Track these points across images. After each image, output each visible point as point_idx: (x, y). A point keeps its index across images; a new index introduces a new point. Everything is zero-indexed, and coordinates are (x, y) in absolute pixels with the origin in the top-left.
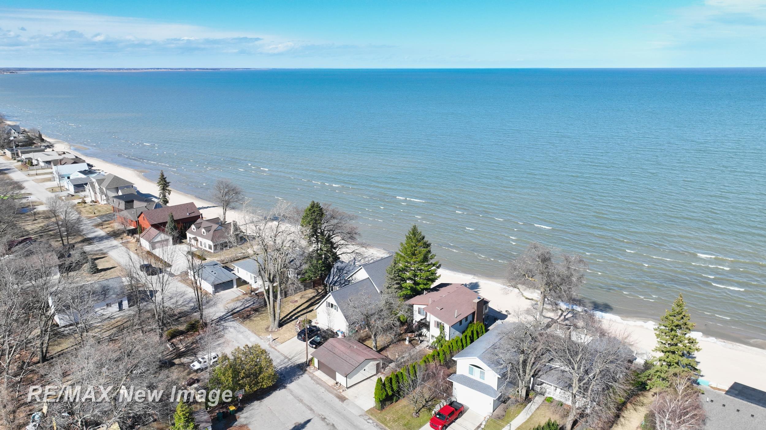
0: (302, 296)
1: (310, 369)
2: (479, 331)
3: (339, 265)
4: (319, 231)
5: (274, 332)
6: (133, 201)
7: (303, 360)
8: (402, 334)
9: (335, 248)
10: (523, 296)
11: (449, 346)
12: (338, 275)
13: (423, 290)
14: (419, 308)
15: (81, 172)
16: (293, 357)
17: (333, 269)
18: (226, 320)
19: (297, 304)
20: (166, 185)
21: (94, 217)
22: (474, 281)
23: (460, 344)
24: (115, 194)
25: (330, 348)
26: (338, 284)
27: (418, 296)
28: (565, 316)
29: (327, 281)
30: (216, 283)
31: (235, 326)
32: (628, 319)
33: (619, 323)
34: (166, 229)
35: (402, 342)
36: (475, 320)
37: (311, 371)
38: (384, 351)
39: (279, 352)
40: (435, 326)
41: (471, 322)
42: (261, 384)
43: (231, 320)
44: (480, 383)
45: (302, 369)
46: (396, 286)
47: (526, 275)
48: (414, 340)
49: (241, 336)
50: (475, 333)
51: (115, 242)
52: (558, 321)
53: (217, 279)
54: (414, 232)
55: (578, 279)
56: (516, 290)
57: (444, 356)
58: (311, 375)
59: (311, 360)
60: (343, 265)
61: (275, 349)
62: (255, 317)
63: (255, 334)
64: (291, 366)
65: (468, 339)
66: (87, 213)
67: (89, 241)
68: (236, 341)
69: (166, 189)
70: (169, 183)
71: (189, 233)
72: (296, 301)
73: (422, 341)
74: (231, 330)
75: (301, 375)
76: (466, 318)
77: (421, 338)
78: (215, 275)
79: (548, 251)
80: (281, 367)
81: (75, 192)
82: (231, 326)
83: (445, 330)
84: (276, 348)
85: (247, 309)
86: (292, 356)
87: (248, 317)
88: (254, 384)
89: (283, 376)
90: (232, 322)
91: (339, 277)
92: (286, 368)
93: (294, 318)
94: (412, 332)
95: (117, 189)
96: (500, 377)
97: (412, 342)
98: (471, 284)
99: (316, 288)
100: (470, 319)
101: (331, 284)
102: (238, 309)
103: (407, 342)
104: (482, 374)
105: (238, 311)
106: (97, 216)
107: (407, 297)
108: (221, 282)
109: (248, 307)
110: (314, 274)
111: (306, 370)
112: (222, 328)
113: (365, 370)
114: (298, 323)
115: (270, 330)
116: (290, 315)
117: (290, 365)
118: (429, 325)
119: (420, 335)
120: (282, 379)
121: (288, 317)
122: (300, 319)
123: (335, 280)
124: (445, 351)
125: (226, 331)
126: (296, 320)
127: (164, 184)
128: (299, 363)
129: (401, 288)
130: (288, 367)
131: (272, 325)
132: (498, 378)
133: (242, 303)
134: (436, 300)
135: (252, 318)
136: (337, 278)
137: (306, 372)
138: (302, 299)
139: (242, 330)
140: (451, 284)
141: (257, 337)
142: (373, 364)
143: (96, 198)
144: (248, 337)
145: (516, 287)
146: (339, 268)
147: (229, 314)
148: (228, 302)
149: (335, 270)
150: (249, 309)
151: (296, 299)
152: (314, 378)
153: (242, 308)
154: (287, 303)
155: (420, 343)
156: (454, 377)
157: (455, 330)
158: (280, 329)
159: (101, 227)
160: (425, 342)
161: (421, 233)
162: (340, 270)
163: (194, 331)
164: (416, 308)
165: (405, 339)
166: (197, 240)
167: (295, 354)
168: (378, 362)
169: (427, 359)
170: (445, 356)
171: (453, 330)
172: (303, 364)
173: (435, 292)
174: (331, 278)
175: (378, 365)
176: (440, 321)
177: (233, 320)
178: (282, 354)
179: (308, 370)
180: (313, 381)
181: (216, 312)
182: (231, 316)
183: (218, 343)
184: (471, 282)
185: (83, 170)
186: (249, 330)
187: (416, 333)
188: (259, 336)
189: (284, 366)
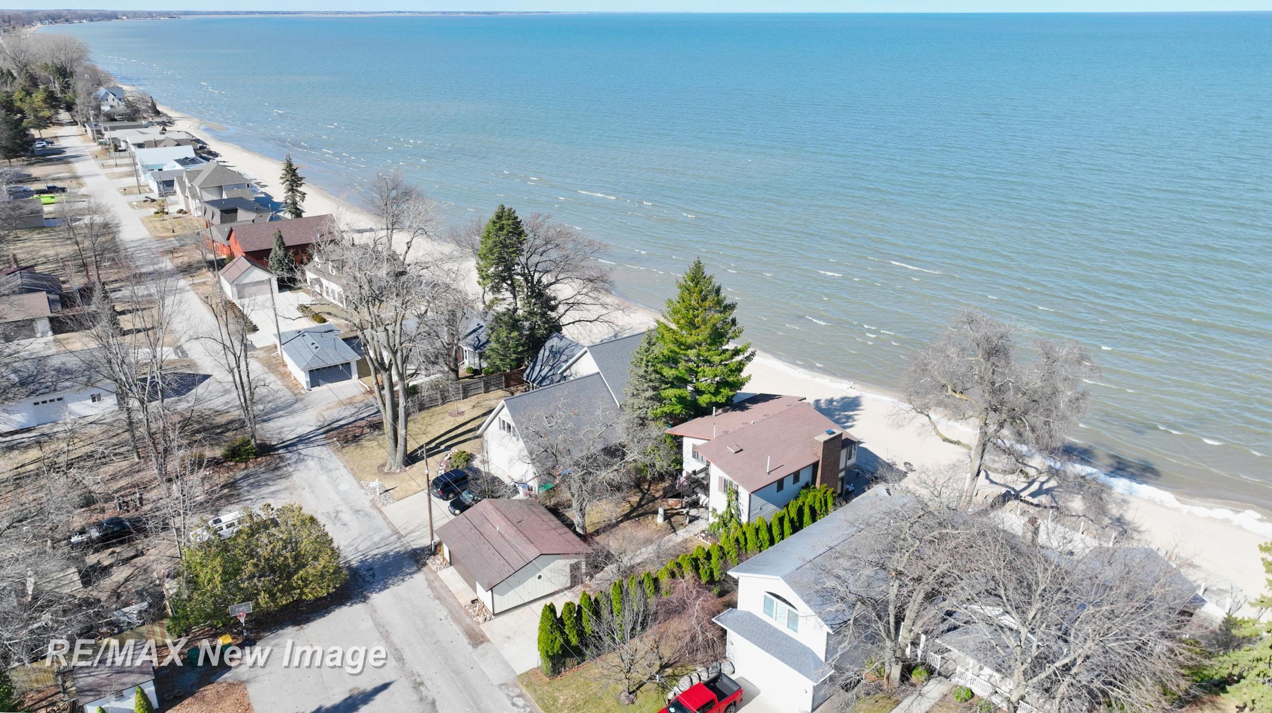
0: (478, 403)
1: (433, 563)
2: (817, 506)
3: (555, 344)
4: (518, 269)
5: (394, 474)
6: (235, 211)
7: (426, 542)
8: (657, 498)
9: (553, 308)
10: (938, 434)
11: (737, 540)
12: (551, 363)
13: (712, 404)
14: (694, 446)
15: (178, 161)
16: (411, 532)
17: (542, 351)
18: (311, 442)
19: (461, 420)
20: (295, 182)
21: (170, 237)
22: (852, 394)
23: (764, 535)
24: (215, 198)
25: (476, 522)
26: (548, 382)
27: (699, 419)
28: (1042, 483)
29: (528, 376)
30: (315, 366)
31: (323, 456)
32: (1196, 501)
33: (1169, 509)
34: (270, 263)
35: (650, 517)
36: (818, 480)
37: (434, 568)
38: (603, 536)
39: (385, 518)
40: (720, 490)
41: (807, 486)
42: (298, 591)
43: (320, 443)
44: (787, 638)
45: (417, 562)
46: (650, 393)
47: (949, 387)
48: (678, 514)
49: (324, 478)
50: (807, 511)
51: (183, 283)
52: (1023, 494)
53: (316, 359)
54: (697, 276)
55: (1070, 401)
56: (923, 419)
57: (721, 561)
58: (431, 577)
59: (438, 546)
60: (562, 344)
61: (381, 512)
62: (370, 440)
63: (354, 476)
64: (398, 552)
65: (787, 525)
66: (161, 230)
67: (139, 278)
68: (311, 487)
69: (297, 191)
70: (302, 179)
71: (310, 271)
72: (462, 413)
73: (693, 519)
74: (311, 463)
75: (410, 574)
76: (796, 476)
77: (693, 512)
78: (315, 351)
79: (1002, 329)
80: (375, 552)
81: (161, 195)
82: (315, 454)
83: (740, 500)
84: (383, 509)
85: (358, 424)
86: (410, 529)
87: (356, 439)
88: (281, 591)
89: (371, 572)
90: (319, 448)
91: (552, 367)
92: (386, 555)
93: (443, 447)
94: (678, 495)
95: (220, 188)
96: (831, 632)
97: (673, 520)
98: (843, 399)
99: (512, 388)
100: (805, 477)
101: (533, 382)
102: (342, 423)
103: (660, 519)
104: (793, 620)
105: (341, 426)
106: (174, 237)
107: (675, 420)
108: (323, 365)
109: (363, 419)
110: (502, 360)
111: (425, 564)
112: (295, 457)
113: (540, 577)
114: (446, 458)
115: (386, 470)
116: (438, 441)
117: (397, 550)
118: (708, 485)
119: (695, 504)
120: (367, 579)
121: (433, 445)
122: (455, 450)
123: (543, 373)
124: (726, 551)
125: (301, 466)
126: (446, 453)
127: (293, 179)
128: (418, 546)
129: (659, 399)
130: (392, 553)
131: (390, 461)
132: (828, 634)
133: (356, 410)
134: (730, 431)
135: (363, 442)
136: (547, 369)
137: (424, 569)
138: (476, 409)
139: (331, 466)
140: (779, 397)
141: (356, 484)
142: (563, 565)
143: (187, 205)
144: (338, 481)
145: (922, 413)
146: (554, 349)
147: (321, 431)
148: (330, 405)
149: (547, 353)
150: (363, 423)
151: (462, 409)
152: (436, 584)
153: (352, 419)
154: (441, 416)
155: (690, 522)
156: (730, 616)
157: (764, 502)
158: (407, 468)
159: (171, 255)
160: (700, 522)
161: (711, 277)
162: (556, 353)
163: (237, 462)
164: (688, 445)
165: (656, 513)
166: (321, 285)
167: (418, 527)
168: (573, 561)
169: (679, 565)
170: (725, 562)
171: (758, 501)
172: (423, 549)
173: (739, 413)
174: (537, 368)
175: (575, 568)
176: (728, 478)
177: (323, 443)
178: (389, 523)
179: (430, 564)
180: (429, 591)
181: (298, 425)
182: (324, 436)
183: (272, 489)
184: (843, 395)
185: (182, 157)
186: (345, 467)
187: (686, 499)
188: (359, 479)
189: (382, 550)
